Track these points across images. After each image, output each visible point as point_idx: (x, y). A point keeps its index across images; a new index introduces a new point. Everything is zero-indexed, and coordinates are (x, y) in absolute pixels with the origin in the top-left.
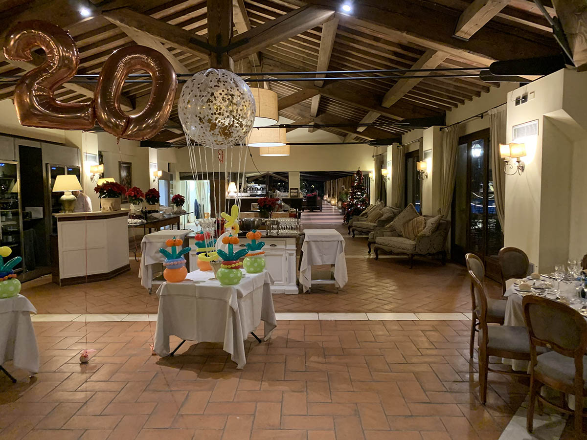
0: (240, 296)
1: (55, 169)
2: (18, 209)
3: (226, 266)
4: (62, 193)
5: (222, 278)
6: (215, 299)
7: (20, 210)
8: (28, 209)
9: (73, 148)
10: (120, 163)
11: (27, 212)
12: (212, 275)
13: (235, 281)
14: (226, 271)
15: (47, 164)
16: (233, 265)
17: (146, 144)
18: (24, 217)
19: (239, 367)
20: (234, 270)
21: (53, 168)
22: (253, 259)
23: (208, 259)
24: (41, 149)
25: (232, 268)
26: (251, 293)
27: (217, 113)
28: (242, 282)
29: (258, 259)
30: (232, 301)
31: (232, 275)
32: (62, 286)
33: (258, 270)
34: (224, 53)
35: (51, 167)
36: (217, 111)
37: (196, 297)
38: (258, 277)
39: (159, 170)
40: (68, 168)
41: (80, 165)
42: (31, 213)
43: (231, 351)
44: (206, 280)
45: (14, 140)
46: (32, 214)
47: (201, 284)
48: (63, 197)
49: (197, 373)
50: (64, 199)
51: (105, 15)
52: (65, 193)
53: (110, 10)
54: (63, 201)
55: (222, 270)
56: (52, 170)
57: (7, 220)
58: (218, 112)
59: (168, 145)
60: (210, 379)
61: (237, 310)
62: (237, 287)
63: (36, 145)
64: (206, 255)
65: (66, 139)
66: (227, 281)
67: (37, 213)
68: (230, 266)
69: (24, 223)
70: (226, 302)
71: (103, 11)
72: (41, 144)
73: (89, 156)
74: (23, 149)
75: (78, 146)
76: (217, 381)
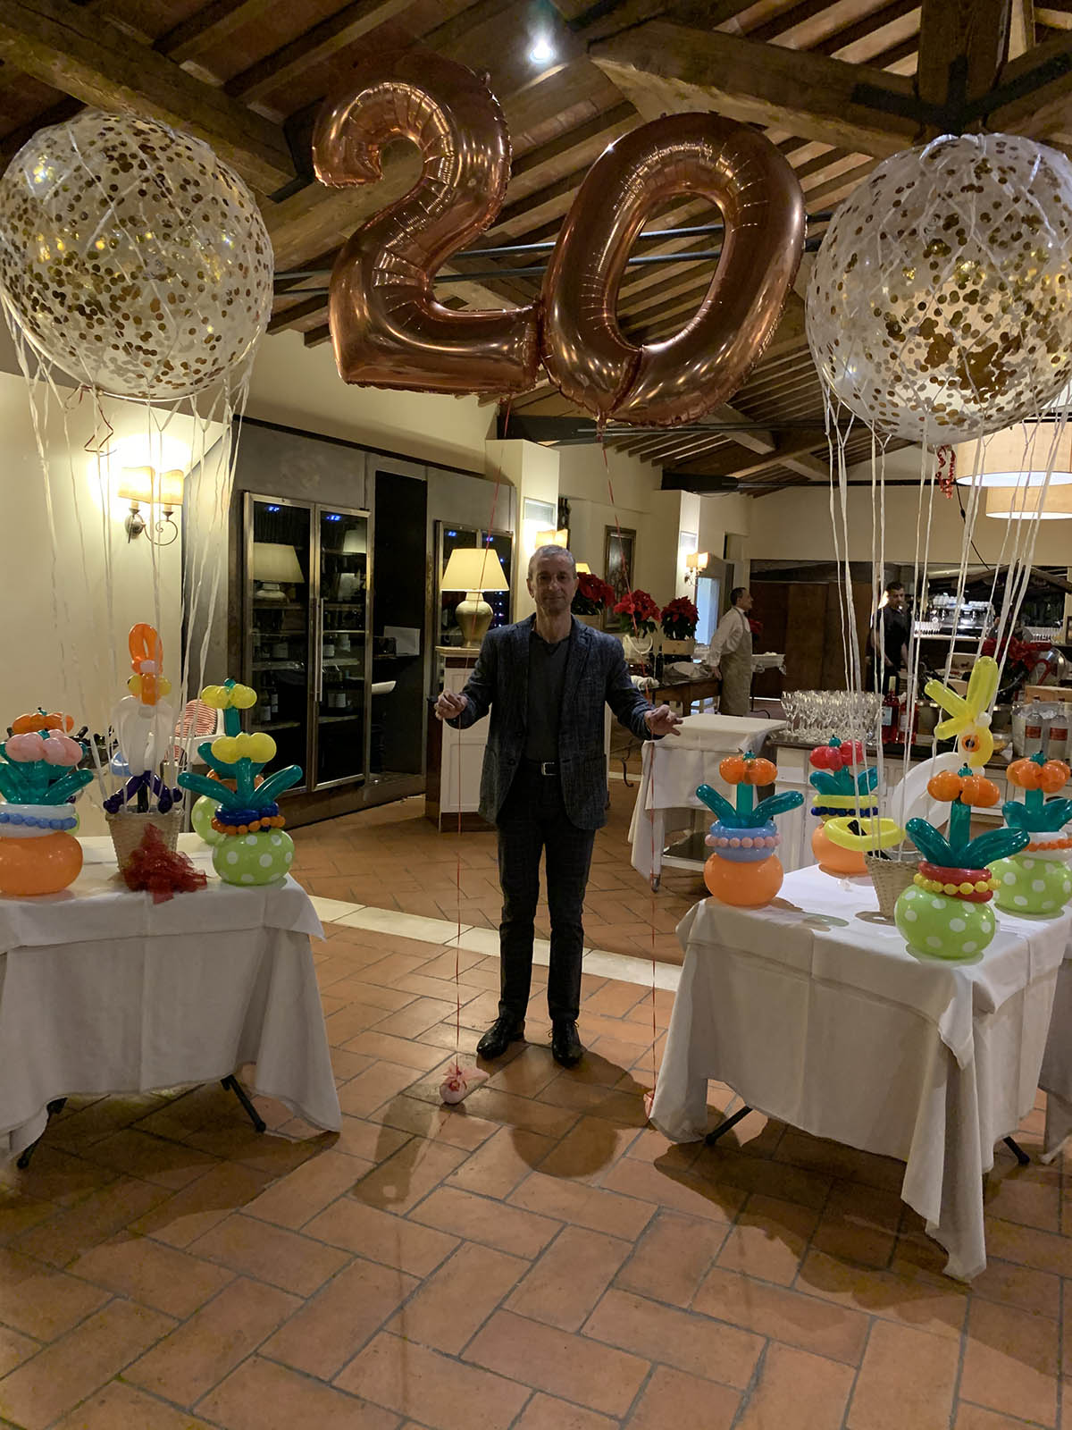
0: (982, 1006)
1: (454, 534)
2: (363, 629)
3: (938, 886)
4: (461, 596)
5: (918, 931)
6: (881, 999)
7: (367, 632)
8: (390, 632)
9: (499, 484)
10: (609, 530)
11: (387, 639)
12: (866, 895)
13: (969, 947)
14: (937, 903)
15: (436, 523)
16: (967, 888)
17: (678, 478)
18: (376, 651)
19: (955, 1266)
20: (969, 907)
21: (450, 534)
22: (1029, 864)
23: (860, 844)
24: (425, 483)
25: (959, 896)
26: (1019, 997)
27: (962, 294)
28: (991, 953)
29: (1048, 866)
30: (951, 1023)
31: (957, 925)
32: (444, 831)
33: (1047, 905)
35: (446, 531)
36: (962, 287)
37: (809, 973)
38: (1047, 934)
39: (701, 551)
40: (484, 536)
41: (513, 530)
42: (394, 640)
43: (931, 1209)
44: (849, 916)
45: (368, 458)
46: (397, 643)
47: (834, 934)
48: (464, 606)
49: (796, 1253)
50: (465, 611)
51: (595, 54)
52: (468, 596)
53: (611, 36)
54: (462, 615)
55: (918, 895)
56: (446, 538)
57: (339, 654)
58: (968, 290)
59: (729, 486)
60: (845, 1298)
61: (969, 1065)
62: (973, 972)
63: (416, 472)
64: (854, 827)
65: (487, 464)
66: (934, 942)
67: (407, 641)
68: (951, 888)
69: (375, 663)
70: (923, 1023)
71: (592, 43)
72: (426, 470)
73: (537, 507)
74: (383, 480)
75: (511, 478)
76: (874, 1318)
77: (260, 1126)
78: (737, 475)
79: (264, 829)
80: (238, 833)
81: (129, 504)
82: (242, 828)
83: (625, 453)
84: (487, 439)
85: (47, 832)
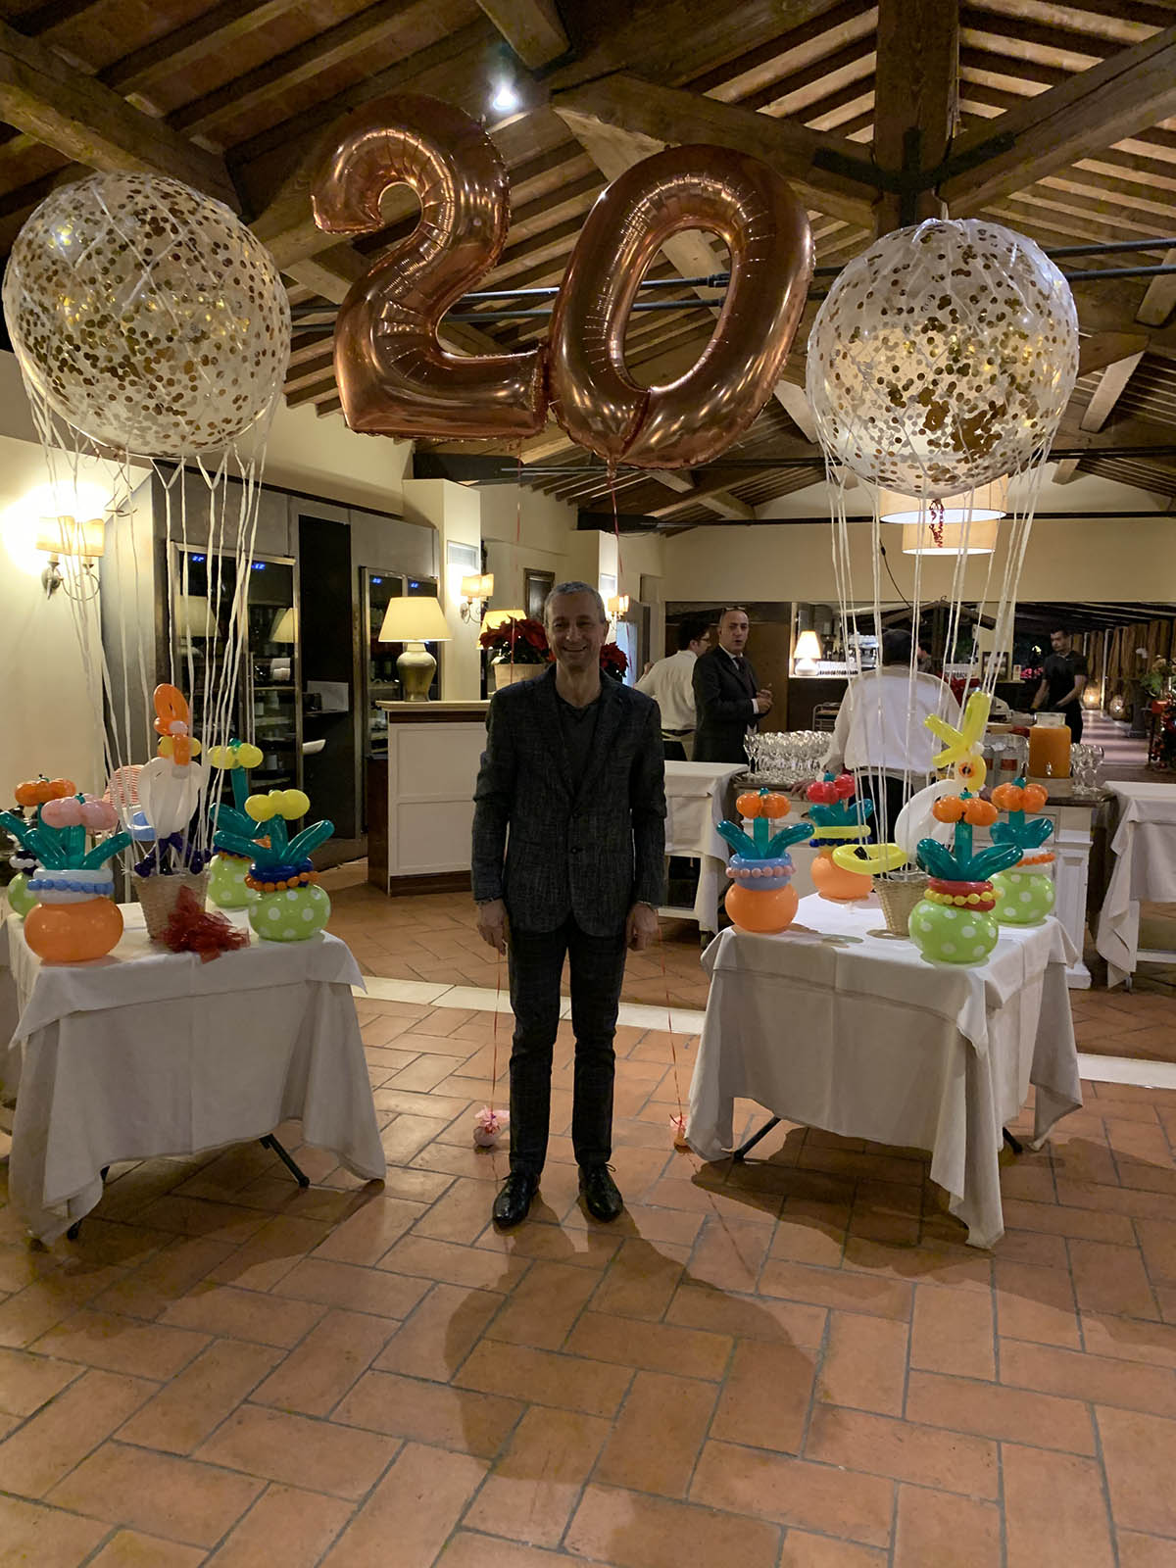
0: (993, 1004)
1: (379, 581)
2: (294, 685)
3: (948, 898)
4: (399, 648)
5: (934, 940)
6: (902, 1004)
7: (297, 688)
8: (314, 687)
9: (420, 527)
10: (528, 573)
11: (312, 695)
12: (875, 917)
13: (979, 950)
14: (949, 913)
15: (361, 569)
16: (975, 898)
17: (594, 517)
18: (306, 708)
19: (975, 1237)
20: (976, 915)
21: (375, 581)
22: (1016, 878)
23: (867, 868)
24: (348, 527)
25: (968, 906)
26: (1017, 996)
27: (955, 367)
28: (995, 957)
29: (1033, 879)
30: (967, 1018)
31: (968, 931)
32: (394, 895)
33: (1032, 915)
34: (925, 193)
35: (372, 577)
37: (833, 988)
38: (1037, 939)
39: (622, 593)
40: (410, 582)
41: (437, 575)
42: (320, 696)
43: (956, 1186)
44: (863, 936)
45: (289, 501)
46: (323, 699)
47: (853, 949)
48: (406, 658)
49: (836, 1240)
50: (407, 663)
51: (559, 104)
52: (409, 647)
53: (577, 86)
54: (404, 667)
55: (929, 908)
56: (372, 585)
57: (269, 712)
59: (649, 525)
60: (888, 1272)
62: (983, 973)
63: (339, 516)
64: (861, 854)
65: (406, 506)
66: (949, 949)
67: (335, 697)
68: (961, 900)
69: (306, 721)
70: (942, 1021)
71: (555, 92)
72: (349, 514)
73: (460, 550)
74: (307, 525)
75: (434, 522)
76: (915, 1285)
77: (304, 1182)
78: (656, 514)
79: (303, 885)
80: (276, 890)
81: (48, 557)
82: (281, 884)
83: (540, 492)
84: (404, 478)
85: (91, 896)
